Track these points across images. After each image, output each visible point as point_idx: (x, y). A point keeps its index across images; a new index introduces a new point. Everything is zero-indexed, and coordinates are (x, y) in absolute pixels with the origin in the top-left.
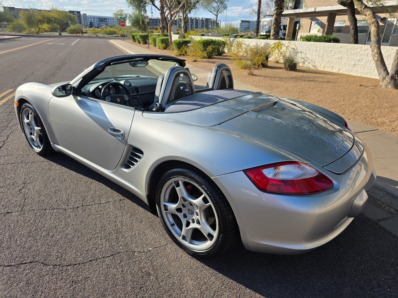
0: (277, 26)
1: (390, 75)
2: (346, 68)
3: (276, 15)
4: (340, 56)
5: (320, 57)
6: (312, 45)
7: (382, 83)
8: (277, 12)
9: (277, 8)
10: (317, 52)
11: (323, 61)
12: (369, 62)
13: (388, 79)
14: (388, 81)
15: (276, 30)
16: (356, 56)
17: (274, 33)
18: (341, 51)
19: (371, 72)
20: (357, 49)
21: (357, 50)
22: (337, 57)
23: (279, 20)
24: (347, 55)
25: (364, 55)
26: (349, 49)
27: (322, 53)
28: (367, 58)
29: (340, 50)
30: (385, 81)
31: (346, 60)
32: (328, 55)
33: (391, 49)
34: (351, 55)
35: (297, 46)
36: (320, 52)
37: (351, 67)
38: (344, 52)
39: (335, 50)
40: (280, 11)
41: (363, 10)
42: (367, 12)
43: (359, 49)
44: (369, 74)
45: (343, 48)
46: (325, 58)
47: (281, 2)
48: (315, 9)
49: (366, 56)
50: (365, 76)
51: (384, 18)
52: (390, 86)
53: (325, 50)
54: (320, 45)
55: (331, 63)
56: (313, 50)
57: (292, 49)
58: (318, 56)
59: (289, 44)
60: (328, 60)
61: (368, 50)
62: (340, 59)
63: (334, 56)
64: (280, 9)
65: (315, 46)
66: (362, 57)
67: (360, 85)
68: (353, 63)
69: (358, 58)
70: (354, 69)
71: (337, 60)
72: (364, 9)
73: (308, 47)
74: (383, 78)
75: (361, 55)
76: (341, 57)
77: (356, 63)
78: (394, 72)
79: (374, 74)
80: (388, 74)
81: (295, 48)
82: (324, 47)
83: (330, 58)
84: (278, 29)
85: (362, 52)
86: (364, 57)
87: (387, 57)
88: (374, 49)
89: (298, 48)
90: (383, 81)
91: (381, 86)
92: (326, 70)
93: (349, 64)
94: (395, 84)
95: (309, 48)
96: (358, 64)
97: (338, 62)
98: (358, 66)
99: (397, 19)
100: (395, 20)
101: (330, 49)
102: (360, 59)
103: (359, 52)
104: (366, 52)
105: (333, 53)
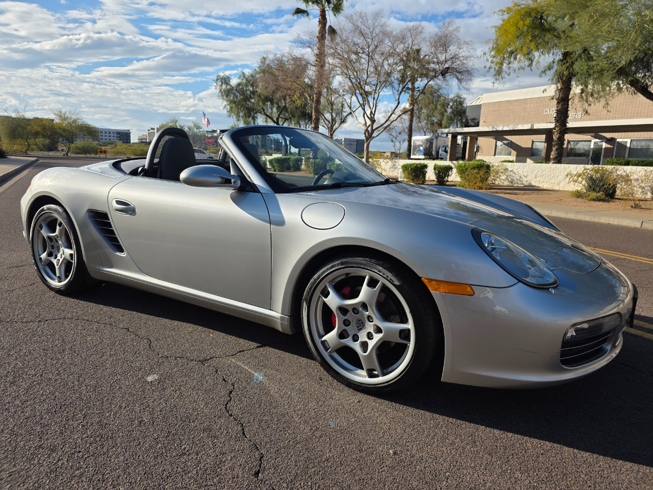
51: (612, 138)
99: (631, 140)
100: (629, 141)
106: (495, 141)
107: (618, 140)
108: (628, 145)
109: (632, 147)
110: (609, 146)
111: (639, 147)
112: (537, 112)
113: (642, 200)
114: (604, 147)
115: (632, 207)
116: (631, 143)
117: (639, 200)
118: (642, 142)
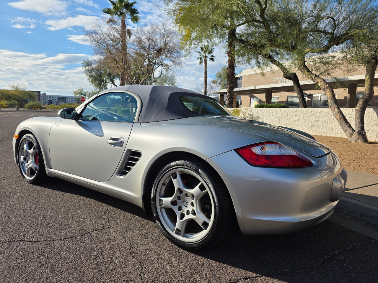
0: (231, 97)
1: (356, 131)
2: (305, 129)
3: (229, 88)
4: (297, 119)
5: (277, 120)
6: (267, 110)
7: (351, 138)
8: (229, 86)
9: (229, 83)
10: (274, 116)
12: (326, 123)
13: (355, 134)
14: (356, 137)
15: (230, 101)
16: (312, 118)
17: (229, 103)
18: (297, 115)
19: (329, 131)
20: (311, 112)
21: (312, 112)
22: (294, 120)
23: (232, 92)
24: (304, 117)
25: (320, 117)
26: (304, 112)
27: (279, 117)
28: (324, 120)
29: (296, 113)
30: (353, 137)
32: (284, 118)
33: (345, 110)
34: (307, 117)
35: (253, 112)
36: (277, 116)
37: (309, 127)
38: (299, 115)
39: (290, 113)
40: (232, 85)
41: (314, 79)
42: (318, 80)
43: (314, 112)
44: (328, 133)
45: (298, 112)
46: (282, 121)
47: (232, 78)
48: (255, 87)
49: (322, 117)
50: (325, 135)
51: (310, 94)
52: (359, 141)
53: (281, 114)
54: (276, 110)
56: (270, 115)
57: (249, 114)
58: (275, 119)
59: (246, 111)
60: (285, 123)
61: (323, 112)
62: (297, 122)
63: (290, 119)
64: (232, 84)
65: (271, 111)
67: (331, 141)
68: (311, 124)
69: (314, 119)
70: (312, 130)
71: (294, 122)
72: (315, 77)
73: (264, 112)
74: (350, 134)
75: (317, 116)
76: (298, 119)
77: (313, 123)
78: (359, 128)
79: (333, 133)
80: (353, 130)
81: (252, 114)
82: (279, 112)
83: (287, 121)
84: (232, 100)
85: (317, 115)
86: (320, 118)
88: (334, 109)
89: (255, 113)
90: (352, 137)
91: (351, 141)
93: (307, 125)
94: (364, 139)
95: (265, 114)
96: (316, 125)
97: (296, 124)
98: (316, 126)
100: (320, 95)
101: (286, 114)
102: (317, 120)
103: (314, 115)
104: (322, 114)
105: (289, 117)
106: (250, 98)
107: (314, 95)
108: (319, 99)
109: (321, 100)
110: (309, 99)
112: (270, 80)
114: (306, 100)
116: (321, 97)
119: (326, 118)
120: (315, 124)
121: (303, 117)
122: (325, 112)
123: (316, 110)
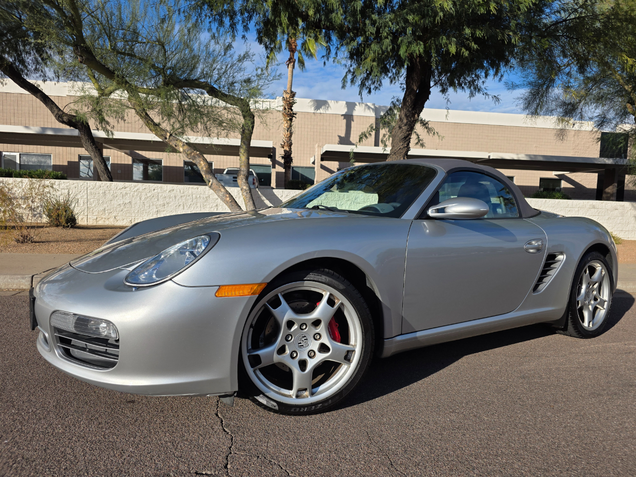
4: (127, 201)
11: (91, 209)
12: (181, 207)
16: (156, 199)
18: (126, 193)
20: (154, 190)
21: (156, 191)
22: (122, 202)
25: (170, 198)
29: (124, 191)
31: (140, 206)
34: (146, 198)
38: (131, 194)
43: (159, 190)
45: (128, 189)
46: (93, 205)
49: (174, 198)
55: (109, 211)
60: (102, 208)
61: (175, 191)
62: (127, 206)
63: (113, 202)
65: (63, 186)
66: (167, 200)
68: (155, 210)
69: (161, 202)
71: (122, 207)
72: (170, 136)
75: (165, 197)
76: (129, 201)
77: (160, 208)
82: (85, 188)
85: (165, 194)
86: (171, 200)
87: (205, 199)
89: (14, 189)
92: (101, 223)
93: (147, 211)
97: (125, 209)
99: (20, 154)
100: (17, 155)
101: (101, 192)
102: (165, 203)
103: (160, 194)
104: (172, 195)
105: (109, 197)
107: (4, 153)
108: (18, 161)
109: (22, 163)
111: (31, 163)
113: (33, 227)
115: (18, 241)
116: (20, 157)
117: (28, 227)
118: (32, 158)
119: (180, 201)
120: (163, 210)
121: (139, 198)
122: (178, 190)
123: (161, 187)
